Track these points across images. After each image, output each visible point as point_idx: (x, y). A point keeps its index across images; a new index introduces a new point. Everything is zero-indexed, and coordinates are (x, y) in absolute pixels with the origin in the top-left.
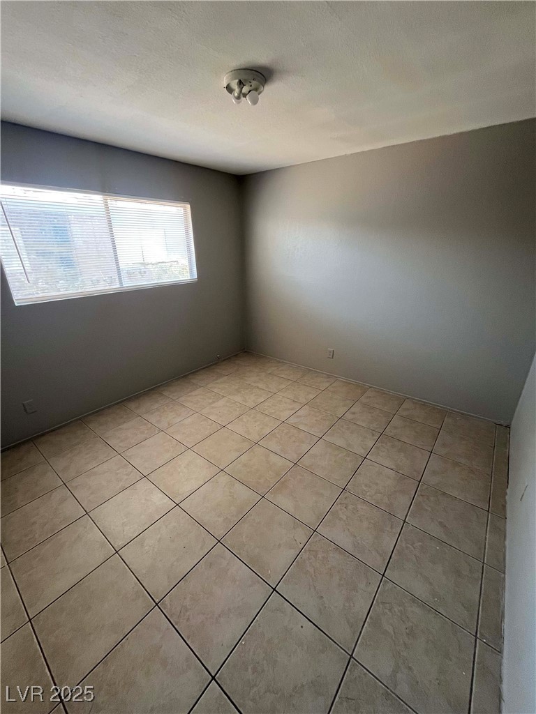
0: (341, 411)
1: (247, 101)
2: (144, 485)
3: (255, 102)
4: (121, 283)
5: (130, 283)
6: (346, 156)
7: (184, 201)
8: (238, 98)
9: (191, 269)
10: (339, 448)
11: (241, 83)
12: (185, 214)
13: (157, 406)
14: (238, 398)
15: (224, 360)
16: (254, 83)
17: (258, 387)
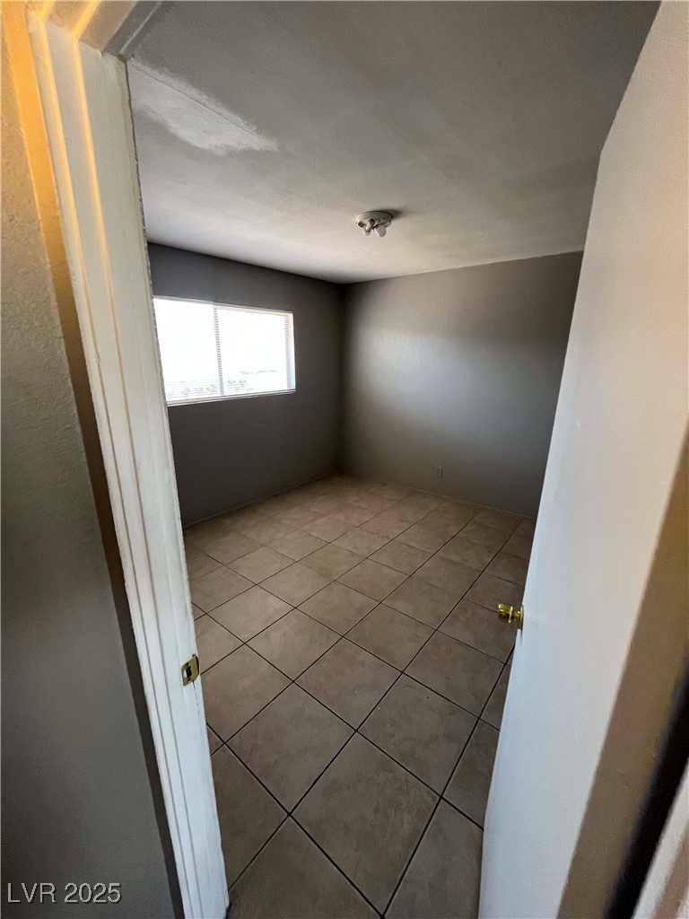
0: (453, 530)
1: (375, 232)
2: (257, 592)
3: (383, 234)
4: (222, 392)
5: (231, 392)
6: (454, 270)
7: (288, 310)
8: (369, 231)
9: (289, 379)
10: (454, 563)
11: (372, 221)
12: (287, 322)
13: (253, 523)
14: (341, 517)
15: (316, 480)
16: (382, 221)
17: (359, 507)
